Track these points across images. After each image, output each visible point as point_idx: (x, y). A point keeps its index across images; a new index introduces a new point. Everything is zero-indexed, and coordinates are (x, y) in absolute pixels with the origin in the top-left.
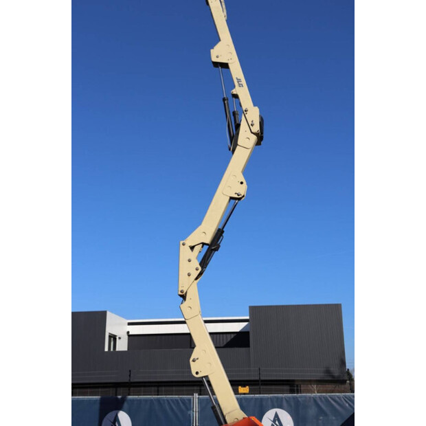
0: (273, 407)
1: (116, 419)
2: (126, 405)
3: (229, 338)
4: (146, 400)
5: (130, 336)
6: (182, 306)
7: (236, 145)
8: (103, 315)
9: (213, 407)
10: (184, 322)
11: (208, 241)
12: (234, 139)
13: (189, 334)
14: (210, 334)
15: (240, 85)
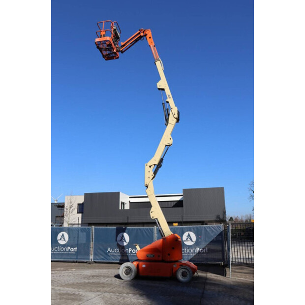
0: (188, 231)
1: (123, 236)
2: (126, 230)
3: (174, 203)
4: (135, 229)
5: (130, 203)
6: (146, 190)
7: (168, 123)
8: (118, 193)
9: (160, 230)
10: (147, 197)
11: (157, 163)
12: (167, 120)
13: (150, 202)
14: (159, 202)
15: (170, 98)
